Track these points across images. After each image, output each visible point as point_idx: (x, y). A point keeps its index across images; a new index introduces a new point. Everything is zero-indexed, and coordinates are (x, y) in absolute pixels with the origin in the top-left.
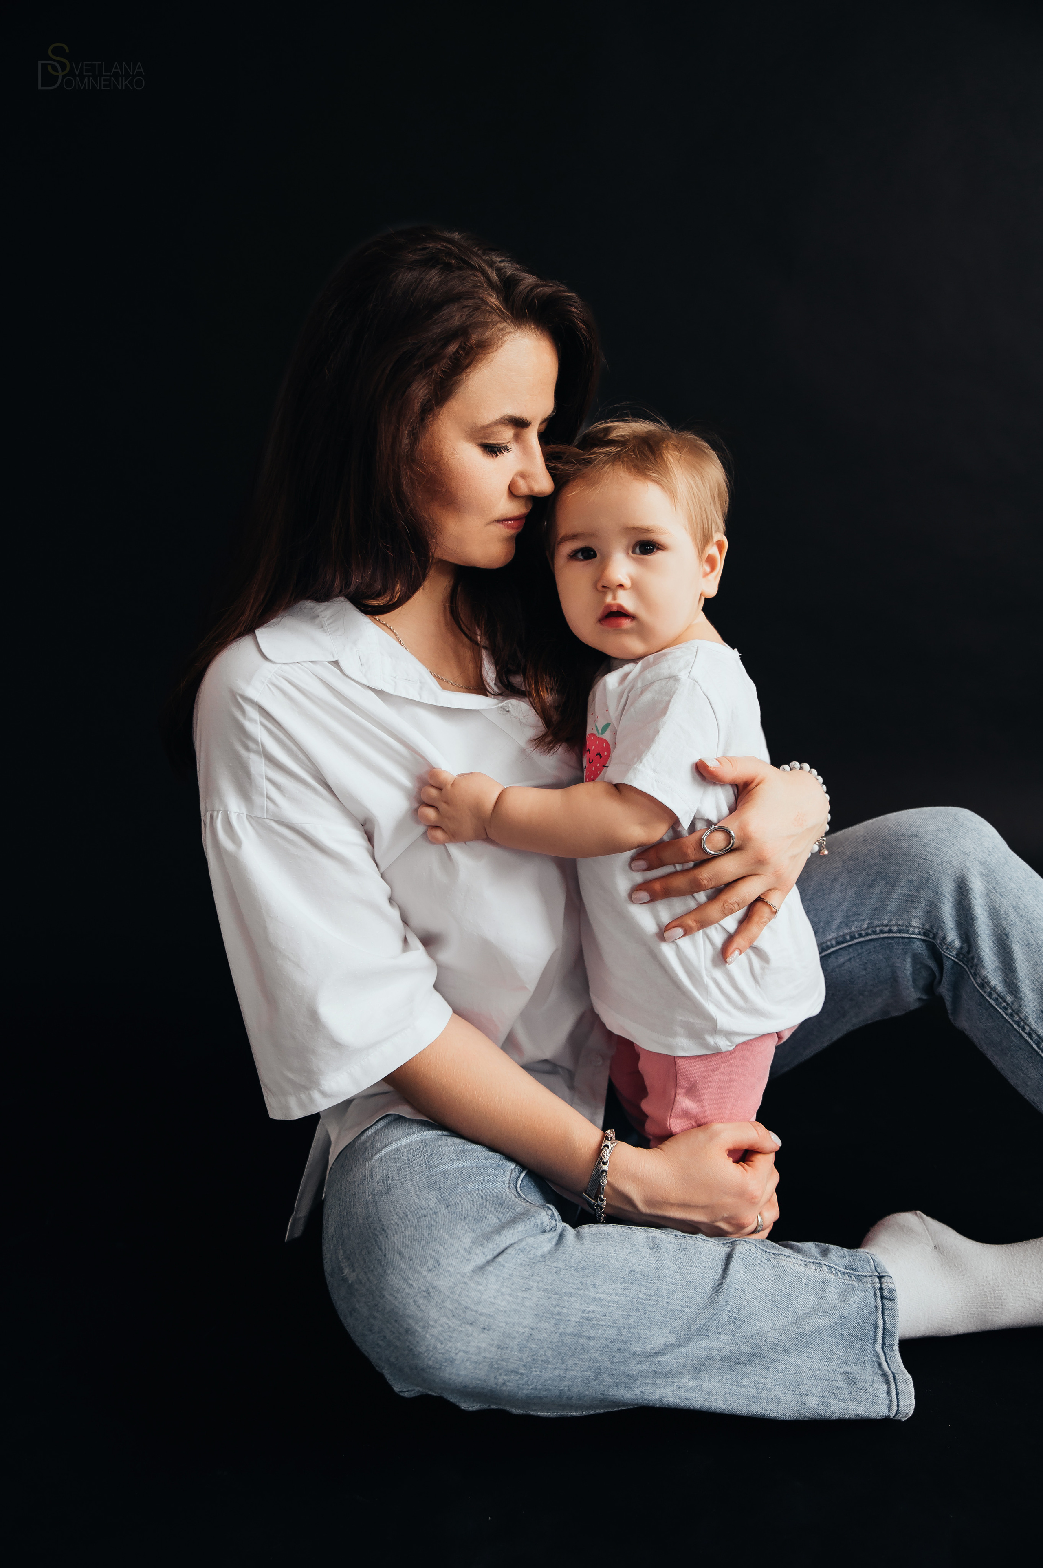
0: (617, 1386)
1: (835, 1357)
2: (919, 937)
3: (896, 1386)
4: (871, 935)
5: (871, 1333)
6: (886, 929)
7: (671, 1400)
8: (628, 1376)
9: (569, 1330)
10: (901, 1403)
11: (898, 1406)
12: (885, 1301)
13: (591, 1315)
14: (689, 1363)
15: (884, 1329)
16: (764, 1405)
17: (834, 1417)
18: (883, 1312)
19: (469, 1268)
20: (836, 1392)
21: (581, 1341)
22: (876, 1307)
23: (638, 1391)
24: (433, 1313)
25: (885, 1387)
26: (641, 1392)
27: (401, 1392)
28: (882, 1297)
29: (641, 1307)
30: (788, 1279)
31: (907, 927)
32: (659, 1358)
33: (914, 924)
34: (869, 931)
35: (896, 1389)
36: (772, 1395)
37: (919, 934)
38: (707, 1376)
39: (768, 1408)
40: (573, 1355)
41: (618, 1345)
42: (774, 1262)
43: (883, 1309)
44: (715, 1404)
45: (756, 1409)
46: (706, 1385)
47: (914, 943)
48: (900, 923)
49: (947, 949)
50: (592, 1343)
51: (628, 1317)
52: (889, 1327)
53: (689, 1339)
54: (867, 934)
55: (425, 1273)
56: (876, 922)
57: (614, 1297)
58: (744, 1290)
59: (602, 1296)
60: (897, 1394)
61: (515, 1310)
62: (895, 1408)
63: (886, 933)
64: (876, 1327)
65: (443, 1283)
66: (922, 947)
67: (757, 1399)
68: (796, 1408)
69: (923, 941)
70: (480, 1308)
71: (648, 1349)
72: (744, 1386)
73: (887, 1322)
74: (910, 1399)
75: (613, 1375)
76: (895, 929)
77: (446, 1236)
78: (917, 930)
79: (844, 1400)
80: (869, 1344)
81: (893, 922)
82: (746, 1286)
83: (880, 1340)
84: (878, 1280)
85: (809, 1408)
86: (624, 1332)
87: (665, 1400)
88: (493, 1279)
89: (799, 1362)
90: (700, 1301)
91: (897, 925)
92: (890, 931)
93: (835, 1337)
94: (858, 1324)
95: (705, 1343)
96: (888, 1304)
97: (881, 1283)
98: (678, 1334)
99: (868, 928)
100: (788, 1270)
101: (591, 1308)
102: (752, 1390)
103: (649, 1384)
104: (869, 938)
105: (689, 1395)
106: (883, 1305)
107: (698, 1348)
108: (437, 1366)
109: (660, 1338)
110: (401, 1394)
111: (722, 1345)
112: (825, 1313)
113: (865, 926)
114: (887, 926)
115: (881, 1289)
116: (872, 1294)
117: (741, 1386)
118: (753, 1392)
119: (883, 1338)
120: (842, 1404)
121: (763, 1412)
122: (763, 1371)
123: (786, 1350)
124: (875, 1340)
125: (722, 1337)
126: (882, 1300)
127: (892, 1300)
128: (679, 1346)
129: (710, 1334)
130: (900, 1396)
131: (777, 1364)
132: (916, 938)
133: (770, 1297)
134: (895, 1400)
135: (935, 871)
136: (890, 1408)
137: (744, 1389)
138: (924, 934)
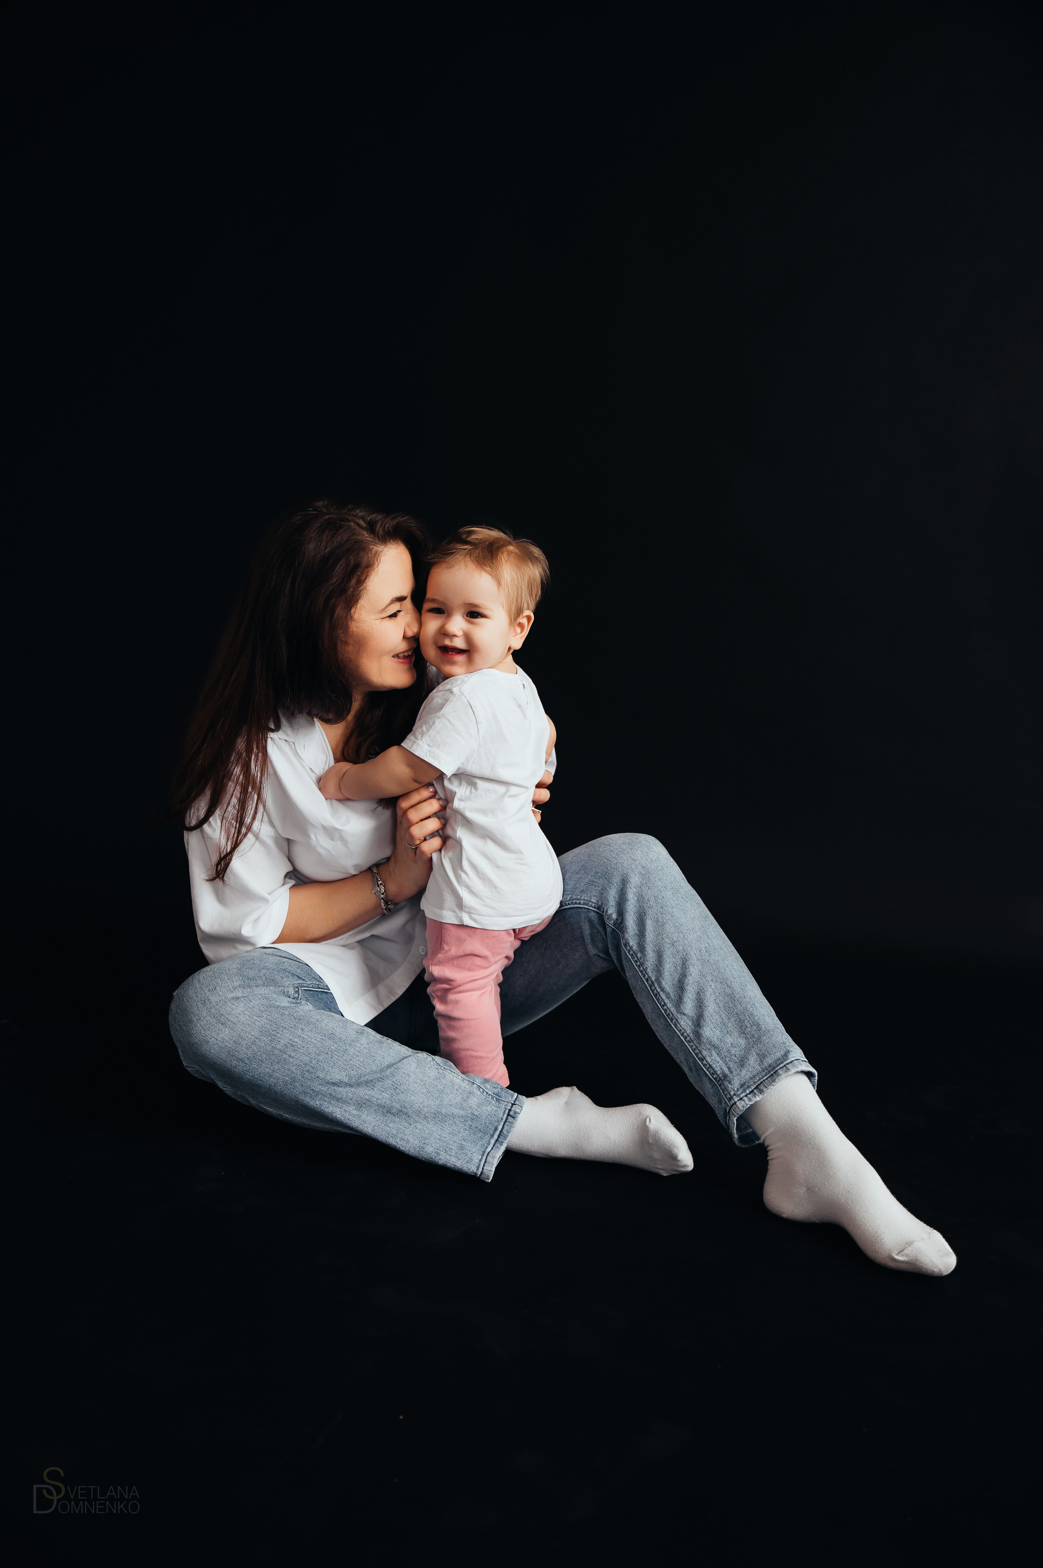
0: (305, 1094)
1: (460, 1135)
2: (594, 909)
3: (487, 1158)
4: (570, 904)
5: (492, 1132)
6: (578, 902)
7: (339, 1116)
8: (312, 1090)
9: (278, 1047)
10: (485, 1168)
11: (483, 1169)
12: (509, 1117)
13: (294, 1044)
14: (355, 1098)
15: (501, 1132)
16: (398, 1141)
17: (441, 1162)
18: (505, 1123)
19: (231, 995)
20: (447, 1150)
21: (285, 1056)
22: (502, 1119)
23: (318, 1103)
24: (204, 1013)
25: (480, 1157)
26: (320, 1104)
27: (187, 1066)
28: (509, 1115)
29: (330, 1053)
30: (444, 1082)
31: (588, 901)
32: (335, 1088)
33: (592, 900)
34: (570, 902)
35: (486, 1160)
36: (406, 1137)
37: (595, 908)
38: (366, 1112)
39: (400, 1143)
40: (278, 1063)
41: (308, 1068)
42: (441, 1071)
43: (506, 1121)
44: (366, 1129)
45: (392, 1141)
46: (364, 1117)
47: (590, 912)
48: (586, 899)
49: (608, 919)
50: (291, 1060)
51: (319, 1055)
52: (504, 1131)
53: (359, 1085)
54: (569, 904)
55: (206, 991)
56: (574, 897)
57: (313, 1040)
58: (409, 1075)
59: (305, 1037)
60: (485, 1162)
61: (249, 1024)
62: (481, 1170)
63: (578, 904)
64: (496, 1129)
65: (214, 999)
66: (595, 917)
67: (394, 1136)
68: (417, 1149)
69: (597, 912)
70: (229, 1017)
71: (328, 1078)
72: (390, 1127)
73: (505, 1128)
74: (492, 1167)
75: (302, 1085)
76: (582, 902)
77: (226, 978)
78: (593, 905)
79: (450, 1155)
80: (487, 1137)
81: (583, 898)
82: (412, 1074)
83: (496, 1137)
84: (511, 1105)
85: (426, 1152)
86: (314, 1062)
87: (334, 1115)
88: (242, 1005)
89: (434, 1129)
90: (374, 1068)
91: (584, 900)
92: (580, 903)
93: (465, 1125)
94: (485, 1124)
95: (371, 1092)
96: (510, 1119)
97: (512, 1107)
98: (350, 1078)
99: (569, 900)
100: (448, 1077)
101: (295, 1040)
102: (394, 1130)
103: (326, 1101)
104: (569, 906)
105: (351, 1118)
106: (507, 1118)
107: (363, 1092)
108: (200, 1043)
109: (337, 1075)
110: (187, 1068)
111: (380, 1097)
112: (462, 1108)
113: (568, 899)
114: (579, 900)
115: (510, 1110)
116: (503, 1111)
117: (388, 1126)
118: (395, 1132)
119: (499, 1137)
120: (448, 1157)
121: (396, 1144)
122: (406, 1125)
123: (425, 1118)
124: (492, 1136)
125: (383, 1094)
126: (507, 1116)
127: (513, 1118)
128: (351, 1086)
129: (375, 1089)
130: (486, 1164)
131: (418, 1124)
132: (592, 910)
133: (427, 1087)
134: (482, 1165)
135: (611, 868)
136: (478, 1169)
137: (388, 1128)
138: (598, 908)
